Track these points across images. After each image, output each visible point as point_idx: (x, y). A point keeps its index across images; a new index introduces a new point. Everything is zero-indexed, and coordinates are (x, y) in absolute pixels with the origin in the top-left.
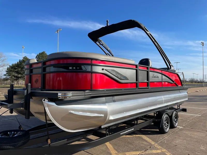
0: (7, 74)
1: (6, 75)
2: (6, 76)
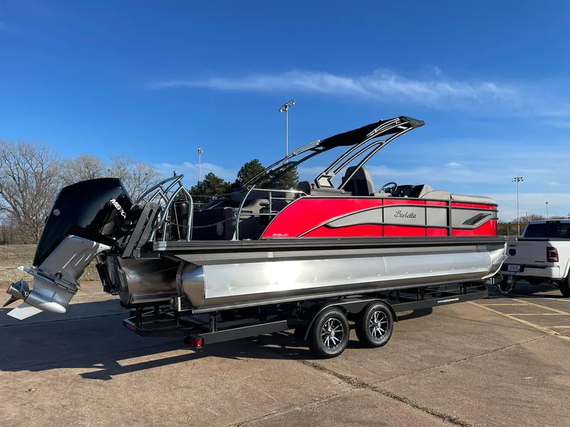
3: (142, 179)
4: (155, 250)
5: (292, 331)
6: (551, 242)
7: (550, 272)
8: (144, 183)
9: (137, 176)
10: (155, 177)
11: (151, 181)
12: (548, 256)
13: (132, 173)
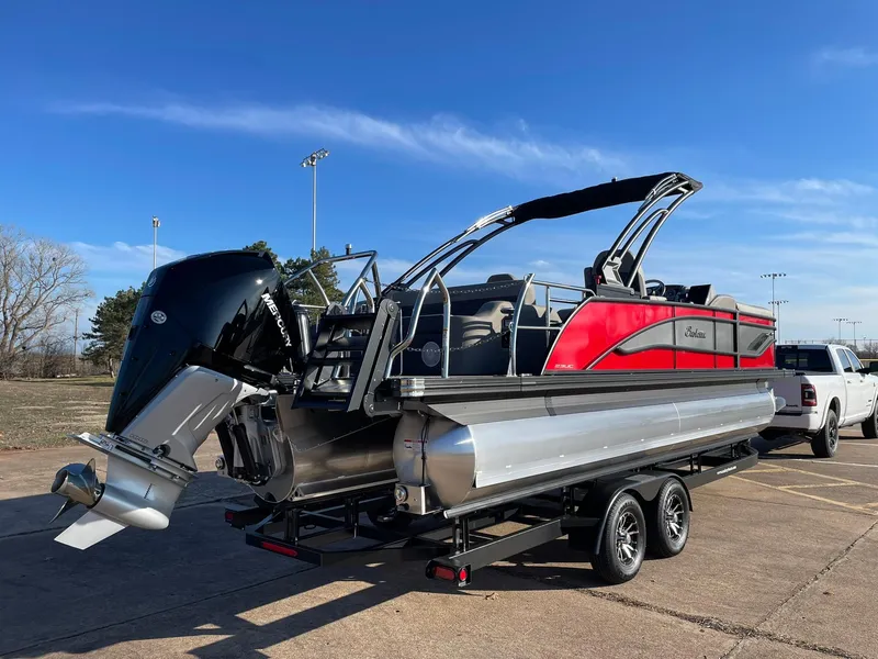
0: (95, 330)
1: (93, 337)
2: (92, 340)
3: (46, 265)
4: (404, 395)
5: (566, 537)
6: (807, 377)
7: (808, 421)
8: (50, 274)
9: (37, 262)
10: (71, 265)
11: (62, 271)
12: (803, 397)
13: (26, 256)
